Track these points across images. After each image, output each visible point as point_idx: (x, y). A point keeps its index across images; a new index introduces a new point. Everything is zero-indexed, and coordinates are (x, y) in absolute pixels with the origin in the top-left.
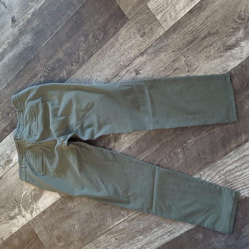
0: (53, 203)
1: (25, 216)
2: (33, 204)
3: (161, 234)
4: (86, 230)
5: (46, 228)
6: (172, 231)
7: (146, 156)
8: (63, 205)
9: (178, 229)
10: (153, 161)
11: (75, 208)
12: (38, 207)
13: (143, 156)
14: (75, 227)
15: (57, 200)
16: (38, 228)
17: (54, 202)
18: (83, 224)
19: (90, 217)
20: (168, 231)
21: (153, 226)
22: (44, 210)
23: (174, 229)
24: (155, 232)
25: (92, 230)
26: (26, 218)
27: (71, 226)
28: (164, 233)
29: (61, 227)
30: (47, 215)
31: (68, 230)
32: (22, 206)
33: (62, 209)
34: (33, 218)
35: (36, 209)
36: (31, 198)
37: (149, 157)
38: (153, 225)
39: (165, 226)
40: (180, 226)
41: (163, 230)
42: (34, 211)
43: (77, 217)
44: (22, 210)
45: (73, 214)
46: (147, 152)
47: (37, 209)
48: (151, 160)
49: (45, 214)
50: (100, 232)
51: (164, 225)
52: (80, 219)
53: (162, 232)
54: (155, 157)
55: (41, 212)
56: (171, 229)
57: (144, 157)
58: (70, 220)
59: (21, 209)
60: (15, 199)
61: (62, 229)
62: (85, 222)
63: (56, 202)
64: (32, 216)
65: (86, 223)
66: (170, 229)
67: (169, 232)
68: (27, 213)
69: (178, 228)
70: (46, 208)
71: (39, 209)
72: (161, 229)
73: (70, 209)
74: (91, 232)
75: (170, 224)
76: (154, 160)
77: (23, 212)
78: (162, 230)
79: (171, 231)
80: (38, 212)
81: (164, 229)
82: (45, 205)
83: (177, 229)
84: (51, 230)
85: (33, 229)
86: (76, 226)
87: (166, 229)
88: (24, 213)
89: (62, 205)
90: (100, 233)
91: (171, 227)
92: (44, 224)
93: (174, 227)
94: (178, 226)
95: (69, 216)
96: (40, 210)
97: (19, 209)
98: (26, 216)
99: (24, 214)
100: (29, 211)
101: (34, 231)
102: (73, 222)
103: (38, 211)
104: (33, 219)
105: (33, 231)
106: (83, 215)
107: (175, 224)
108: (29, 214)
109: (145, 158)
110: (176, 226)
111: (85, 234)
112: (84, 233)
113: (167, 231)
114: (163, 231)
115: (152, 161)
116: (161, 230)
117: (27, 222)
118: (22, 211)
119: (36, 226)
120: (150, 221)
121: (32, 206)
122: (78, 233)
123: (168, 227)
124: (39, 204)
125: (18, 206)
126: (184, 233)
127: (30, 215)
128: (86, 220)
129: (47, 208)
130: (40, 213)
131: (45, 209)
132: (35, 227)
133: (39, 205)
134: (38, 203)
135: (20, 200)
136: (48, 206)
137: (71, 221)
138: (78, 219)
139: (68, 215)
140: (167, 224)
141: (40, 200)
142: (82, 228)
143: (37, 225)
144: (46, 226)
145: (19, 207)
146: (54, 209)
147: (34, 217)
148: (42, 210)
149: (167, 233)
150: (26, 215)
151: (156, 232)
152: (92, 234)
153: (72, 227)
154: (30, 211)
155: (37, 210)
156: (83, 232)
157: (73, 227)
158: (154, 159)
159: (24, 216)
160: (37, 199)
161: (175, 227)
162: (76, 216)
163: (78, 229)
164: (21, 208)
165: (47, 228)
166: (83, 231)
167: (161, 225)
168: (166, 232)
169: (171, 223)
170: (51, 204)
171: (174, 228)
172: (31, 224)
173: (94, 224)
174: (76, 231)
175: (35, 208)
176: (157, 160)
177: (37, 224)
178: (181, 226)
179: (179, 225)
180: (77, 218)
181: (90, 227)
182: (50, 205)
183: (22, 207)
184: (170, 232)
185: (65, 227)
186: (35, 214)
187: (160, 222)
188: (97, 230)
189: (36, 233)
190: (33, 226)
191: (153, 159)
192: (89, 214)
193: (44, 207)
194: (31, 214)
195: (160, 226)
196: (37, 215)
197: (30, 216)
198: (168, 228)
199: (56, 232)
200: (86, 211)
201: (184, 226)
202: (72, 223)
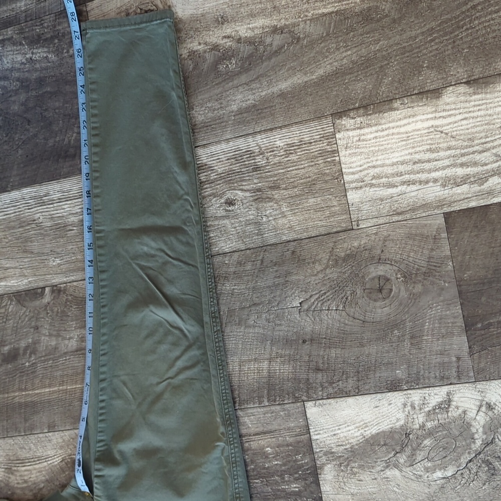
0: (342, 399)
1: (481, 406)
2: (422, 427)
3: (64, 203)
4: (270, 283)
5: (416, 338)
6: (36, 204)
7: (24, 393)
8: (308, 379)
9: (21, 204)
10: (13, 375)
11: (274, 354)
12: (406, 410)
13: (29, 394)
14: (300, 303)
15: (325, 401)
16: (447, 347)
17: (338, 400)
18: (269, 300)
19: (236, 314)
20: (45, 207)
21: (75, 228)
22: (389, 394)
23: (30, 207)
24: (77, 213)
25: (248, 276)
26: (480, 398)
27: (314, 311)
28: (55, 205)
29: (351, 319)
30: (384, 374)
31: (329, 302)
32: (474, 443)
33: (318, 370)
34: (452, 386)
35: (421, 409)
36: (420, 450)
37: (16, 387)
38: (73, 231)
39: (48, 220)
40: (15, 209)
41: (56, 212)
42: (431, 405)
43: (277, 328)
44: (481, 430)
45: (288, 342)
46: (17, 400)
47: (413, 407)
48: (15, 380)
49: (392, 381)
50: (226, 262)
51: (49, 224)
52: (271, 320)
53: (60, 208)
54: (4, 379)
55: (405, 392)
56: (36, 209)
57: (27, 393)
58: (308, 329)
59: (485, 433)
60: (493, 475)
61: (352, 314)
62: (259, 304)
63: (328, 398)
64: (448, 394)
65: (257, 300)
66: (38, 208)
67: (43, 204)
68: (465, 412)
69: (21, 206)
70: (379, 396)
71: (405, 405)
72: (59, 217)
73: (291, 359)
74: (256, 271)
75: (35, 222)
76: (10, 376)
77: (482, 422)
78: (58, 213)
79: (38, 205)
80: (416, 396)
81: (52, 213)
82: (377, 407)
83: (24, 205)
84: (395, 325)
85: (471, 354)
86: (296, 303)
87: (47, 211)
88: (478, 418)
89: (311, 381)
90: (227, 258)
91: (34, 214)
92: (414, 351)
93: (29, 211)
94: (20, 210)
95: (304, 342)
96: (403, 400)
97: (494, 438)
98: (478, 404)
99: (481, 413)
100: (454, 413)
101: (470, 347)
102: (299, 319)
103: (415, 398)
104: (451, 384)
105: (476, 348)
106: (254, 327)
107: (24, 217)
108: (459, 404)
109: (26, 390)
110: (22, 212)
111: (277, 271)
112: (279, 277)
113: (47, 208)
114: (57, 210)
115: (15, 376)
116: (60, 215)
117: (484, 383)
118: (484, 427)
119: (454, 359)
120: (78, 243)
121: (429, 425)
122: (301, 283)
123: (42, 216)
124: (398, 420)
125: (491, 447)
126: (12, 190)
127: (455, 399)
128: (253, 308)
129: (374, 396)
130: (409, 392)
131: (384, 395)
132: (459, 359)
133: (401, 416)
134: (402, 422)
135: (470, 461)
136: (367, 398)
137: (307, 324)
138: (278, 322)
139: (306, 347)
140: (42, 224)
141: (385, 426)
142: (278, 293)
143: (446, 360)
144: (407, 343)
145: (492, 442)
146: (350, 381)
147: (445, 390)
148: (397, 398)
149: (51, 202)
150: (476, 408)
151: (74, 212)
152: (253, 265)
153: (310, 307)
154: (447, 412)
155: (417, 403)
156: (281, 280)
157: (305, 306)
158: (9, 378)
159: (484, 409)
160: (397, 436)
161: (25, 209)
162: (281, 333)
163: (294, 293)
164: (484, 437)
165: (407, 336)
166: (279, 284)
167: (57, 224)
168: (52, 206)
169: (32, 222)
170: (350, 400)
171: (29, 209)
172: (472, 374)
173: (234, 289)
174: (301, 291)
175: (423, 414)
176: (4, 371)
177: (442, 365)
178: (12, 208)
179: (15, 212)
180: (280, 325)
181: (251, 285)
182: (357, 397)
183: (476, 436)
184: (42, 201)
185: (337, 317)
186: (436, 395)
187: (54, 232)
188: (232, 270)
189: (467, 336)
190: (467, 362)
191: (11, 379)
192: (237, 322)
193: (384, 402)
194: (450, 401)
195: (59, 224)
196: (426, 391)
197: (458, 395)
198: (43, 214)
199: (379, 311)
200: (240, 332)
201: (6, 206)
202: (305, 317)
